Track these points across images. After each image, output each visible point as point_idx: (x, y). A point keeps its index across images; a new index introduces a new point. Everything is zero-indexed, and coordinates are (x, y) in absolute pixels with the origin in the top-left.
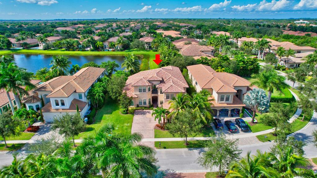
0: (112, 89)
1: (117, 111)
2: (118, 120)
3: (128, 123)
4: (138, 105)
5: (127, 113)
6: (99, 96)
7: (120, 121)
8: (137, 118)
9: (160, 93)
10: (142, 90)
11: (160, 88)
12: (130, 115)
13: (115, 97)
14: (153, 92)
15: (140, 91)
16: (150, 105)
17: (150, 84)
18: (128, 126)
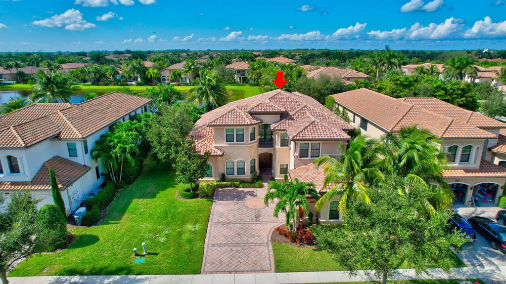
0: (159, 135)
1: (170, 190)
2: (169, 215)
3: (195, 224)
4: (223, 175)
5: (195, 196)
6: (124, 151)
7: (173, 218)
8: (220, 208)
9: (281, 146)
10: (233, 136)
11: (280, 130)
12: (203, 200)
13: (165, 154)
14: (262, 144)
15: (229, 139)
16: (255, 175)
17: (254, 122)
18: (194, 232)
